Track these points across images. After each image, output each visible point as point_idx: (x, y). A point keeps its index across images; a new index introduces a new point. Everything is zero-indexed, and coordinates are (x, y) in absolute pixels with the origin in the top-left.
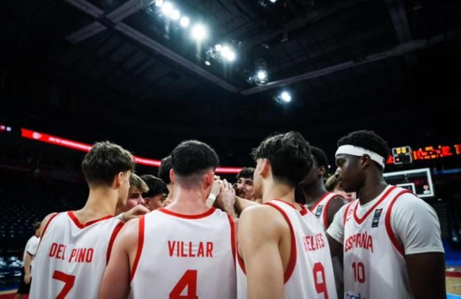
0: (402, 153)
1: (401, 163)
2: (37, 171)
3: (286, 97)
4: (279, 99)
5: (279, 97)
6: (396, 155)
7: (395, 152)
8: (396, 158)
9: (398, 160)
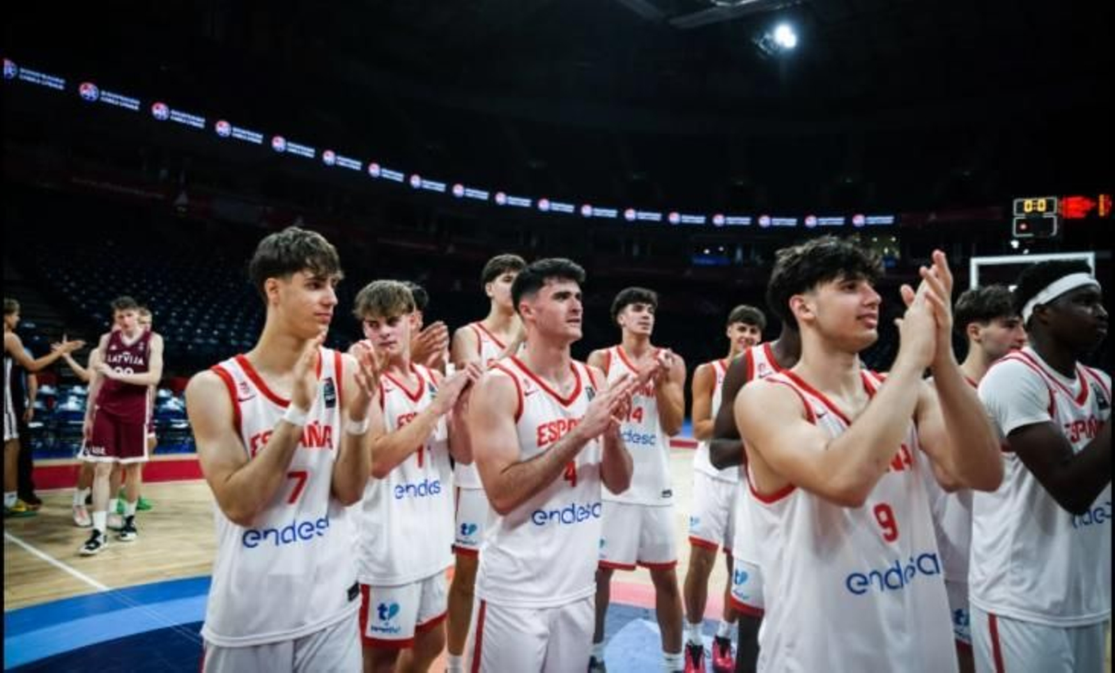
0: (1035, 212)
1: (1030, 235)
2: (182, 199)
3: (785, 36)
4: (765, 43)
5: (767, 36)
6: (1022, 216)
7: (1021, 208)
8: (1020, 222)
9: (1023, 227)
